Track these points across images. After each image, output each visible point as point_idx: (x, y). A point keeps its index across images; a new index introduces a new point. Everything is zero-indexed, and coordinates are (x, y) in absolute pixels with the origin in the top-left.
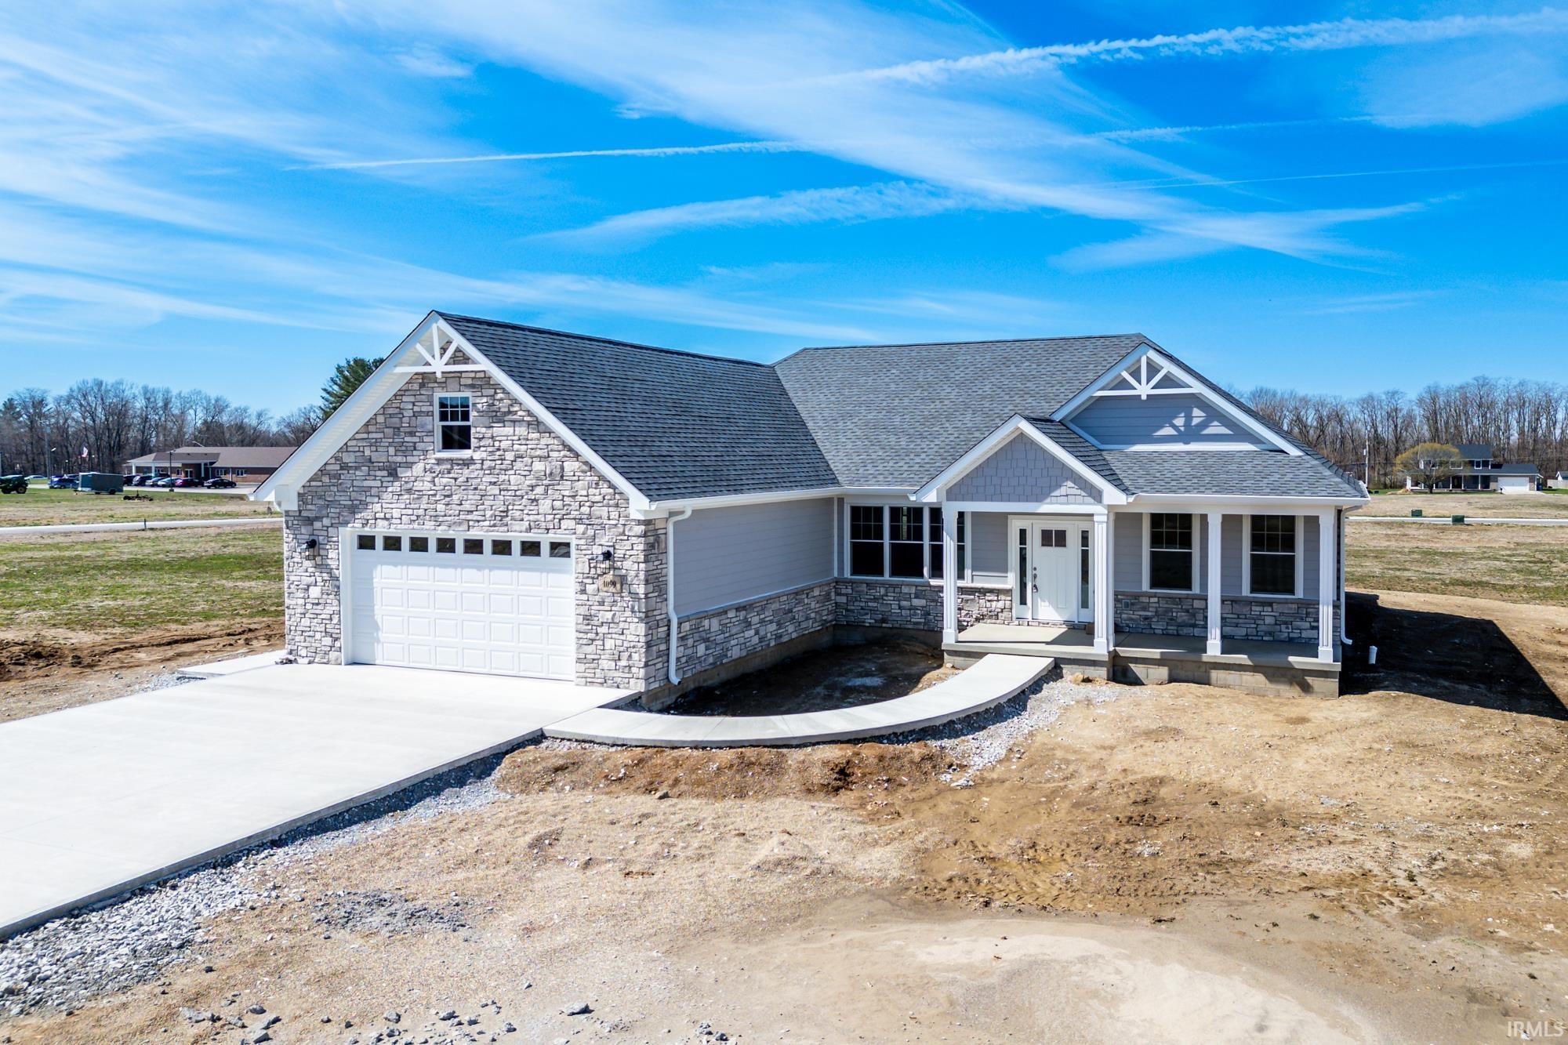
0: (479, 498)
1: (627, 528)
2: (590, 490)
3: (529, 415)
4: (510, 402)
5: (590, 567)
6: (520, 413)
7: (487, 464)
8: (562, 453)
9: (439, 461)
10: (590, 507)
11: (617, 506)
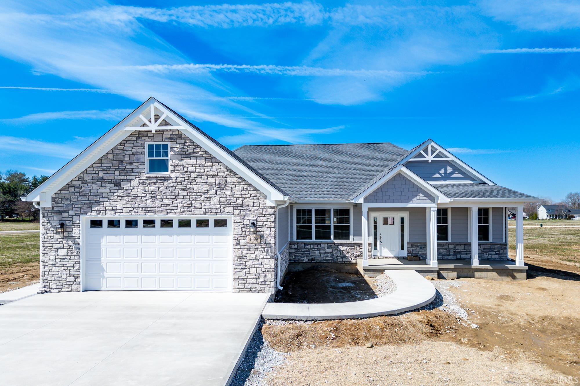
0: (174, 197)
1: (264, 211)
2: (242, 192)
3: (206, 154)
4: (194, 147)
5: (242, 231)
6: (200, 153)
7: (179, 180)
8: (226, 173)
9: (149, 178)
10: (243, 200)
11: (258, 199)
